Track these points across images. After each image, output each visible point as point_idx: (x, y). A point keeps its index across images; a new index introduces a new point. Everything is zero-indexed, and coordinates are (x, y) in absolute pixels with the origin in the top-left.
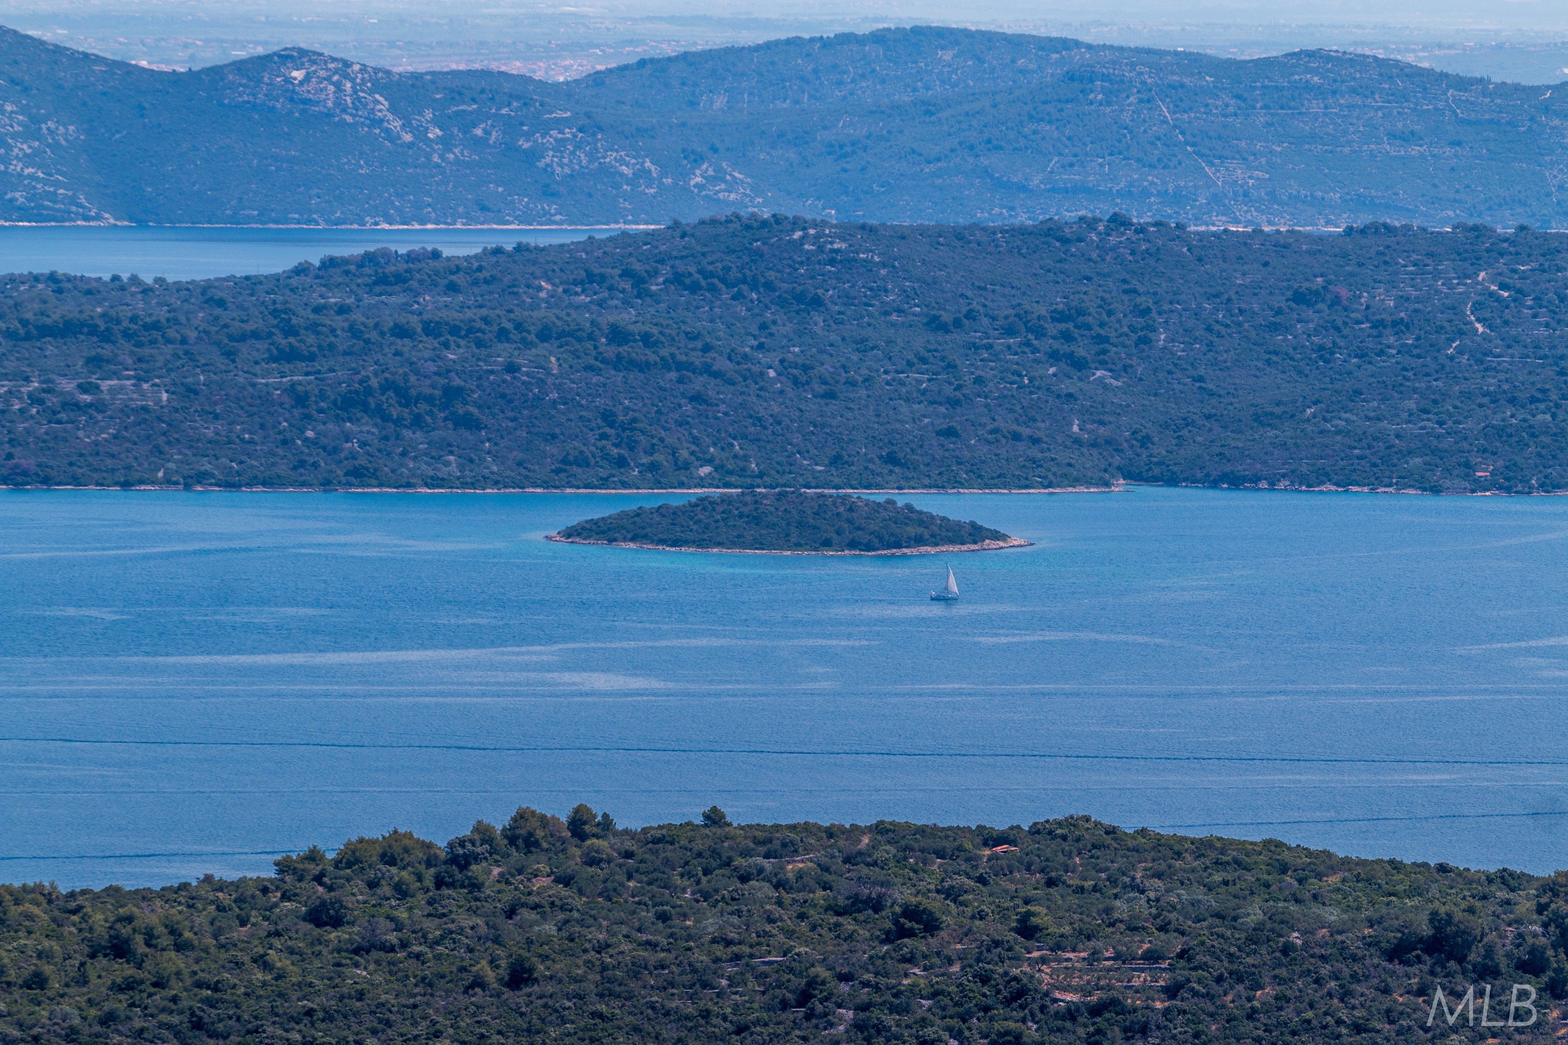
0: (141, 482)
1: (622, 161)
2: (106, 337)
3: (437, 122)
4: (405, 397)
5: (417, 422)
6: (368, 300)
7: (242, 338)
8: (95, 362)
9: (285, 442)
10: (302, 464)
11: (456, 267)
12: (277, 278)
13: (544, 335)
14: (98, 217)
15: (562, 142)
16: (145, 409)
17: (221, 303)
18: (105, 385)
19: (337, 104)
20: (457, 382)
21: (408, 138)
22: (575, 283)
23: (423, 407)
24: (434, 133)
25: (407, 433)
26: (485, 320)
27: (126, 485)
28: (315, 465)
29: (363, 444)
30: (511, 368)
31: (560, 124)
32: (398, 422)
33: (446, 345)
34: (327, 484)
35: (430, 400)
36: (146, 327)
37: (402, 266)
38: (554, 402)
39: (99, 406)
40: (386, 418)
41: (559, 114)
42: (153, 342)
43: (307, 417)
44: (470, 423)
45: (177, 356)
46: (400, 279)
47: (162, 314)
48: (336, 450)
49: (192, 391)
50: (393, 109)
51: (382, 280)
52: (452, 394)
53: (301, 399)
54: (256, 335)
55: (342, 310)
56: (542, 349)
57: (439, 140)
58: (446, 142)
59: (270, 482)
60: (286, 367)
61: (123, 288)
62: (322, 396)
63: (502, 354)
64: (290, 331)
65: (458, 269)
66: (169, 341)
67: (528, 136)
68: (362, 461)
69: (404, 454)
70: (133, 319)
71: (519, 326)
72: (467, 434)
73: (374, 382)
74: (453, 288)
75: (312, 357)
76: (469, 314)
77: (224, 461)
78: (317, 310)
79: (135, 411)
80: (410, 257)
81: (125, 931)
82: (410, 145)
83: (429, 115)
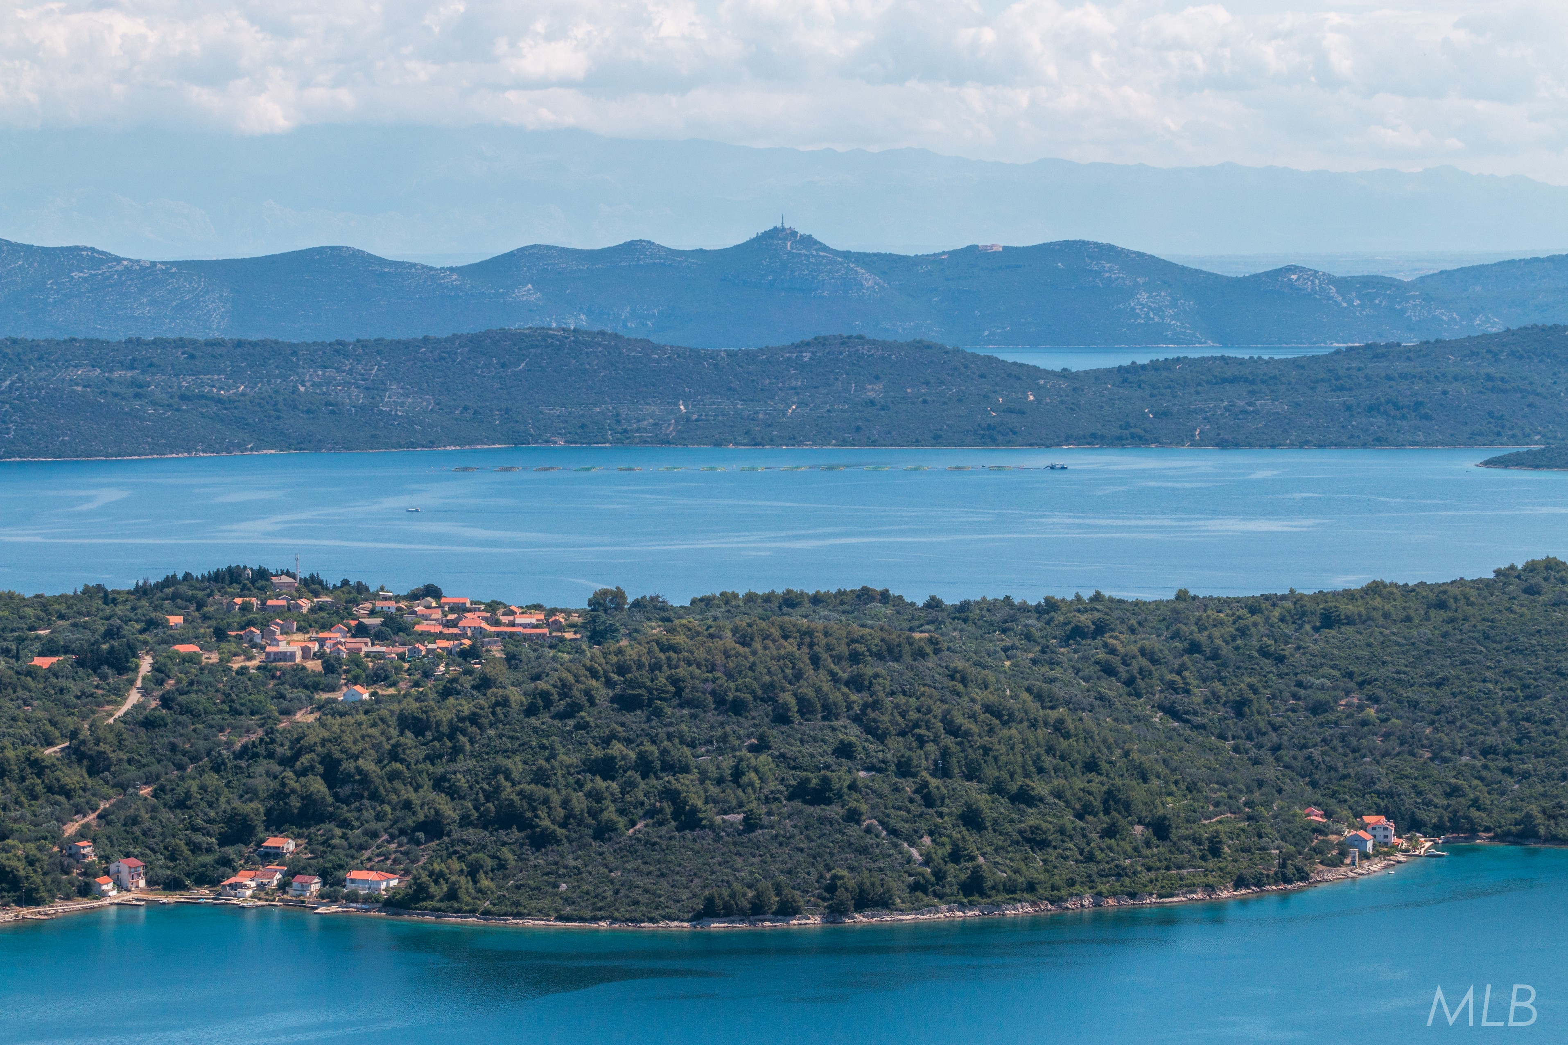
0: (1280, 445)
1: (1443, 314)
2: (1253, 382)
3: (1358, 298)
4: (1397, 407)
5: (1403, 417)
6: (1370, 365)
7: (1317, 381)
8: (1252, 393)
9: (1343, 427)
10: (1352, 436)
11: (1409, 350)
12: (1326, 356)
13: (1456, 379)
14: (1205, 343)
15: (1415, 306)
16: (1278, 413)
17: (1303, 367)
18: (1258, 403)
19: (1312, 289)
20: (1420, 399)
21: (1345, 305)
22: (1465, 356)
23: (1406, 410)
24: (1357, 302)
25: (1399, 422)
26: (1428, 372)
27: (1273, 446)
28: (1358, 437)
29: (1379, 427)
30: (1445, 393)
31: (1414, 297)
32: (1394, 417)
33: (1413, 383)
34: (1364, 446)
35: (1409, 407)
36: (1271, 378)
37: (1384, 350)
38: (1465, 408)
39: (1256, 412)
40: (1388, 415)
41: (1412, 293)
42: (1275, 384)
43: (1352, 416)
44: (1427, 417)
45: (1288, 390)
46: (1384, 356)
47: (1276, 372)
48: (1367, 430)
49: (1298, 405)
50: (1337, 292)
51: (1376, 356)
52: (1418, 405)
53: (1349, 408)
54: (1323, 380)
55: (1359, 369)
56: (1456, 384)
57: (1359, 305)
58: (1362, 306)
59: (1339, 445)
60: (1339, 393)
61: (1256, 362)
62: (1358, 405)
63: (1439, 387)
64: (1338, 379)
65: (1410, 351)
66: (1283, 384)
67: (1399, 303)
68: (1380, 434)
69: (1398, 431)
70: (1265, 374)
71: (1443, 375)
72: (1427, 423)
73: (1382, 400)
74: (1409, 359)
75: (1351, 389)
76: (1420, 370)
77: (1316, 435)
78: (1348, 369)
79: (1274, 414)
80: (1387, 346)
81: (1444, 597)
82: (1346, 308)
83: (1354, 294)
